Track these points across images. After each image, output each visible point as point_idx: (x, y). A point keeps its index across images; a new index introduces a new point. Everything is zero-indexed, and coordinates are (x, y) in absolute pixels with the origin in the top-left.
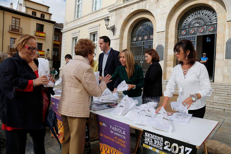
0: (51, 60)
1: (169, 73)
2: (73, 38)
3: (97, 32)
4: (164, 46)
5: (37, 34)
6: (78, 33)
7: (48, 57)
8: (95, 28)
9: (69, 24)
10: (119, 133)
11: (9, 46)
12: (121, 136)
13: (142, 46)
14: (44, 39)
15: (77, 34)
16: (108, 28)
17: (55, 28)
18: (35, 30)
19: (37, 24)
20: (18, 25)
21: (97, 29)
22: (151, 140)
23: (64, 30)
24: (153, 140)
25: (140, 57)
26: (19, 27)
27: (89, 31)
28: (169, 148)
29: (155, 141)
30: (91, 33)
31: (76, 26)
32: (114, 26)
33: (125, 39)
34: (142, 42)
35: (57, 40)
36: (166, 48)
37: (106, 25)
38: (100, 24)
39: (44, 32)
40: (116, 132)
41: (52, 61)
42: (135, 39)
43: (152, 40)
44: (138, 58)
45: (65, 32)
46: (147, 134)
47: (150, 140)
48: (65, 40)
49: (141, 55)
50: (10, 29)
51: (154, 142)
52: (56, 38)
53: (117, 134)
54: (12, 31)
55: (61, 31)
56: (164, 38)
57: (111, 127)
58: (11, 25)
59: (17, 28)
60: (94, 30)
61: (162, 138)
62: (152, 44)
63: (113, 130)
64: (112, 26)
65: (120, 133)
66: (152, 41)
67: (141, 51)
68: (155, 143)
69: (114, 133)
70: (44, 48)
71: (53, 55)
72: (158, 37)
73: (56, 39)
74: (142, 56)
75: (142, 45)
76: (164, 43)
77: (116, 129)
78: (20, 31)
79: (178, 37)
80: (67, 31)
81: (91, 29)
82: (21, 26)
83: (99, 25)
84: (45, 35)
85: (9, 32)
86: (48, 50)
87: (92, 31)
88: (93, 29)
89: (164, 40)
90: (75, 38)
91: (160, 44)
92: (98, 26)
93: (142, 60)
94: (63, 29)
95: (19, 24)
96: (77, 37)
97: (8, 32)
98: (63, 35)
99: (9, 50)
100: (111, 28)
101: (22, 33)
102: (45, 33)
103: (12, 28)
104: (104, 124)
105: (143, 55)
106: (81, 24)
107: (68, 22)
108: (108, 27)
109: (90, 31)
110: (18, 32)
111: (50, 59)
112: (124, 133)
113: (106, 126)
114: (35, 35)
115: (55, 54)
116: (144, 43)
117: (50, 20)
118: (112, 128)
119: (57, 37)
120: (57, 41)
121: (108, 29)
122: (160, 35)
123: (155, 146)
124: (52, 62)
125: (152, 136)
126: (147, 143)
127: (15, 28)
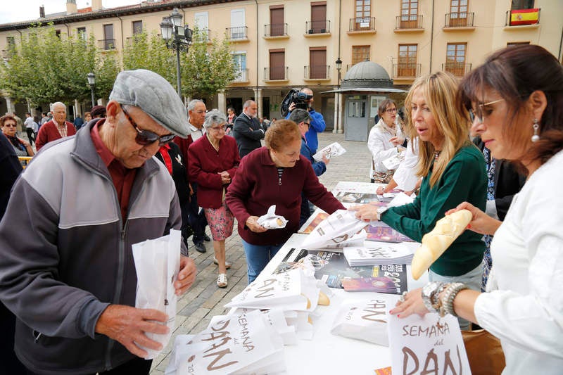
14: (535, 29)
18: (509, 9)
20: (463, 9)
26: (467, 13)
39: (536, 6)
50: (448, 23)
54: (451, 26)
58: (449, 13)
59: (462, 16)
78: (469, 22)
82: (472, 9)
84: (539, 15)
85: (445, 31)
95: (467, 6)
97: (442, 32)
101: (473, 25)
102: (539, 10)
103: (451, 20)
110: (465, 25)
114: (508, 23)
127: (458, 17)
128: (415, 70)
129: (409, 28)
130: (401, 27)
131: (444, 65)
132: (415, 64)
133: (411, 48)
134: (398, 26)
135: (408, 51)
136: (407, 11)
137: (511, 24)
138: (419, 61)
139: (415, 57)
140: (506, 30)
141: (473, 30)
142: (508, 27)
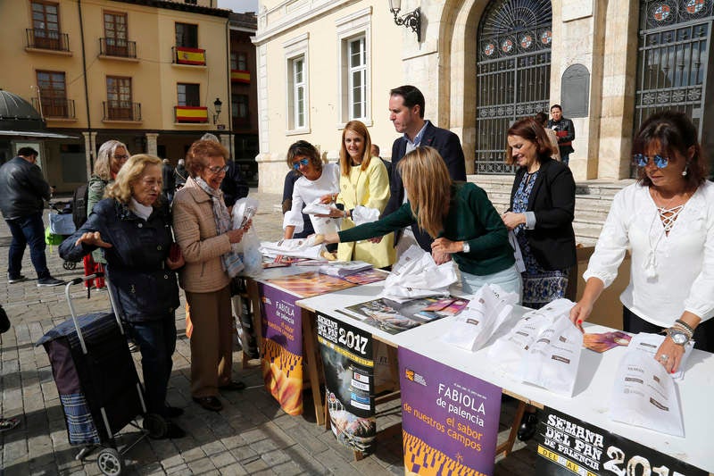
0: (229, 133)
1: (609, 156)
2: (290, 60)
3: (364, 33)
4: (589, 67)
5: (181, 57)
6: (305, 43)
7: (218, 123)
8: (356, 23)
9: (274, 14)
10: (464, 408)
11: (105, 100)
12: (471, 418)
13: (515, 70)
14: (203, 71)
15: (300, 45)
16: (400, 20)
17: (231, 30)
18: (173, 42)
19: (177, 23)
20: (121, 36)
21: (366, 24)
22: (566, 437)
23: (261, 36)
24: (572, 439)
25: (509, 109)
26: (126, 41)
27: (339, 34)
28: (621, 467)
29: (577, 442)
30: (345, 41)
31: (297, 19)
32: (418, 10)
33: (457, 51)
34: (513, 56)
35: (242, 67)
36: (597, 72)
37: (393, 11)
38: (372, 8)
39: (202, 44)
40: (456, 404)
41: (233, 136)
42: (489, 50)
43: (546, 50)
44: (500, 110)
45: (263, 42)
46: (553, 421)
47: (563, 438)
48: (265, 68)
49: (513, 102)
50: (103, 51)
51: (573, 445)
52: (237, 61)
53: (456, 411)
54: (108, 54)
55: (253, 41)
56: (591, 39)
57: (440, 389)
58: (103, 37)
59: (121, 44)
60: (354, 28)
61: (600, 438)
62: (549, 61)
63: (446, 399)
64: (412, 10)
65: (468, 410)
66: (549, 53)
67: (513, 88)
68: (577, 448)
69: (447, 406)
70: (206, 98)
71: (233, 118)
72: (568, 39)
73: (238, 65)
74: (514, 104)
75: (513, 67)
76: (591, 56)
77: (459, 396)
78: (131, 52)
79: (642, 32)
80: (269, 39)
81: (345, 28)
82: (132, 38)
83: (368, 11)
84: (205, 57)
85: (100, 59)
86: (218, 103)
87: (346, 31)
88: (350, 25)
89: (591, 49)
90: (298, 60)
91: (575, 62)
92: (366, 15)
93: (514, 116)
94: (258, 33)
95: (126, 32)
96: (303, 55)
97: (97, 61)
98: (260, 51)
99: (107, 116)
100: (409, 17)
101: (135, 57)
102: (203, 51)
103: (108, 47)
104: (419, 379)
105: (518, 101)
106: (312, 12)
107: (269, 8)
108: (399, 15)
109: (343, 33)
110: (127, 56)
111: (227, 129)
112: (482, 409)
113: (424, 384)
114: (175, 60)
115: (239, 113)
116: (519, 59)
117: (213, 7)
118: (443, 392)
119: (241, 58)
120: (242, 72)
121: (399, 22)
122: (574, 31)
123: (575, 456)
124: (233, 139)
125: (571, 428)
126: (552, 445)
127: (116, 44)
128: (65, 108)
129: (49, 48)
130: (37, 46)
131: (106, 104)
132: (65, 99)
133: (55, 78)
134: (31, 42)
135: (51, 82)
136: (43, 24)
137: (178, 62)
138: (70, 96)
139: (65, 90)
140: (174, 68)
141: (138, 62)
142: (175, 65)
